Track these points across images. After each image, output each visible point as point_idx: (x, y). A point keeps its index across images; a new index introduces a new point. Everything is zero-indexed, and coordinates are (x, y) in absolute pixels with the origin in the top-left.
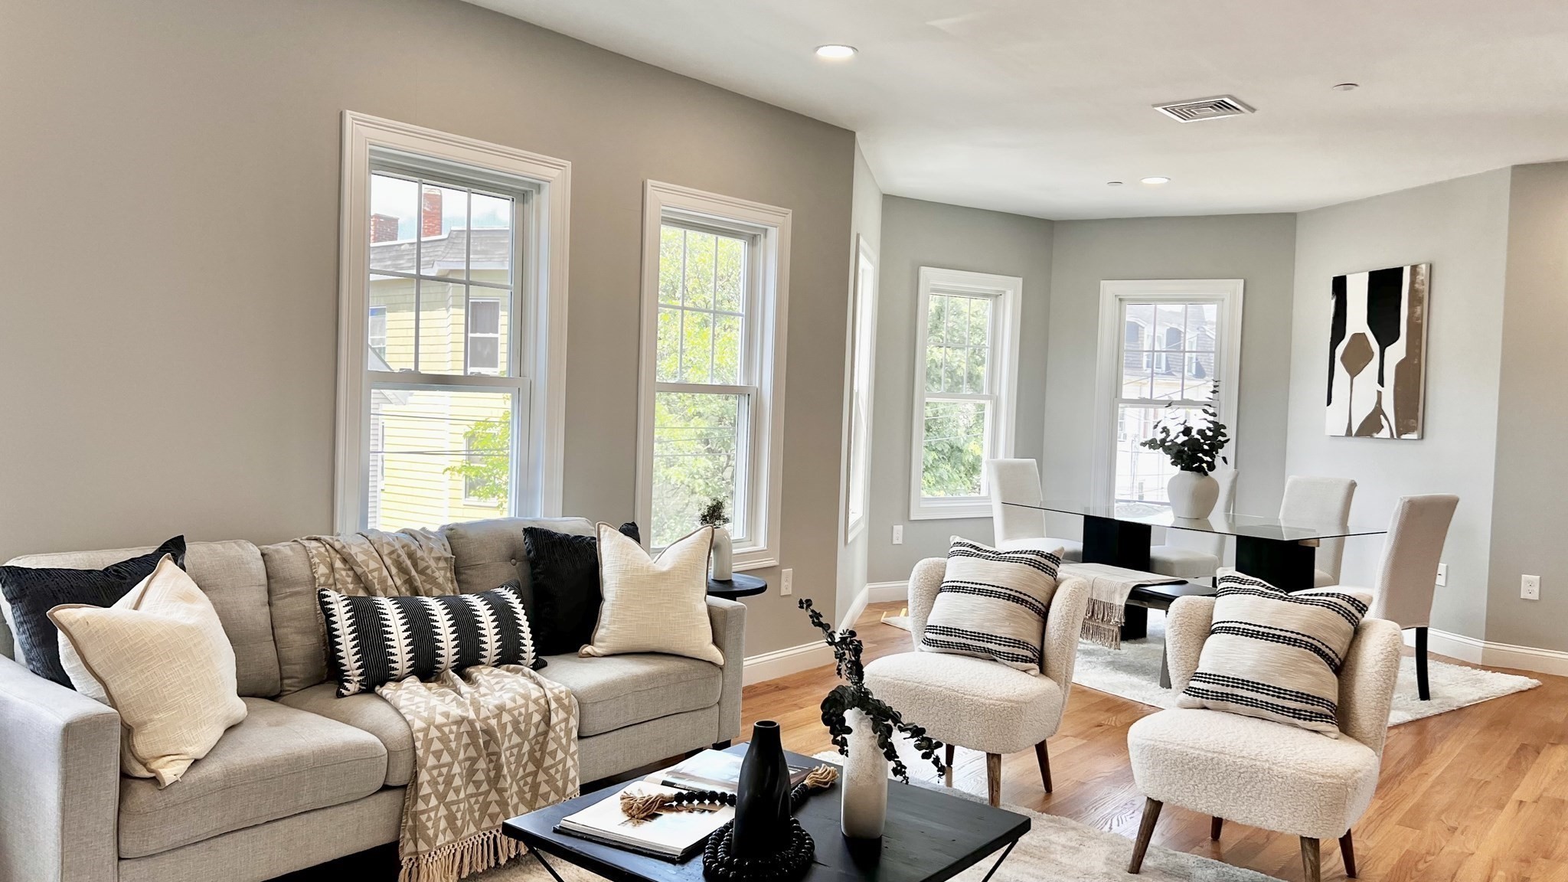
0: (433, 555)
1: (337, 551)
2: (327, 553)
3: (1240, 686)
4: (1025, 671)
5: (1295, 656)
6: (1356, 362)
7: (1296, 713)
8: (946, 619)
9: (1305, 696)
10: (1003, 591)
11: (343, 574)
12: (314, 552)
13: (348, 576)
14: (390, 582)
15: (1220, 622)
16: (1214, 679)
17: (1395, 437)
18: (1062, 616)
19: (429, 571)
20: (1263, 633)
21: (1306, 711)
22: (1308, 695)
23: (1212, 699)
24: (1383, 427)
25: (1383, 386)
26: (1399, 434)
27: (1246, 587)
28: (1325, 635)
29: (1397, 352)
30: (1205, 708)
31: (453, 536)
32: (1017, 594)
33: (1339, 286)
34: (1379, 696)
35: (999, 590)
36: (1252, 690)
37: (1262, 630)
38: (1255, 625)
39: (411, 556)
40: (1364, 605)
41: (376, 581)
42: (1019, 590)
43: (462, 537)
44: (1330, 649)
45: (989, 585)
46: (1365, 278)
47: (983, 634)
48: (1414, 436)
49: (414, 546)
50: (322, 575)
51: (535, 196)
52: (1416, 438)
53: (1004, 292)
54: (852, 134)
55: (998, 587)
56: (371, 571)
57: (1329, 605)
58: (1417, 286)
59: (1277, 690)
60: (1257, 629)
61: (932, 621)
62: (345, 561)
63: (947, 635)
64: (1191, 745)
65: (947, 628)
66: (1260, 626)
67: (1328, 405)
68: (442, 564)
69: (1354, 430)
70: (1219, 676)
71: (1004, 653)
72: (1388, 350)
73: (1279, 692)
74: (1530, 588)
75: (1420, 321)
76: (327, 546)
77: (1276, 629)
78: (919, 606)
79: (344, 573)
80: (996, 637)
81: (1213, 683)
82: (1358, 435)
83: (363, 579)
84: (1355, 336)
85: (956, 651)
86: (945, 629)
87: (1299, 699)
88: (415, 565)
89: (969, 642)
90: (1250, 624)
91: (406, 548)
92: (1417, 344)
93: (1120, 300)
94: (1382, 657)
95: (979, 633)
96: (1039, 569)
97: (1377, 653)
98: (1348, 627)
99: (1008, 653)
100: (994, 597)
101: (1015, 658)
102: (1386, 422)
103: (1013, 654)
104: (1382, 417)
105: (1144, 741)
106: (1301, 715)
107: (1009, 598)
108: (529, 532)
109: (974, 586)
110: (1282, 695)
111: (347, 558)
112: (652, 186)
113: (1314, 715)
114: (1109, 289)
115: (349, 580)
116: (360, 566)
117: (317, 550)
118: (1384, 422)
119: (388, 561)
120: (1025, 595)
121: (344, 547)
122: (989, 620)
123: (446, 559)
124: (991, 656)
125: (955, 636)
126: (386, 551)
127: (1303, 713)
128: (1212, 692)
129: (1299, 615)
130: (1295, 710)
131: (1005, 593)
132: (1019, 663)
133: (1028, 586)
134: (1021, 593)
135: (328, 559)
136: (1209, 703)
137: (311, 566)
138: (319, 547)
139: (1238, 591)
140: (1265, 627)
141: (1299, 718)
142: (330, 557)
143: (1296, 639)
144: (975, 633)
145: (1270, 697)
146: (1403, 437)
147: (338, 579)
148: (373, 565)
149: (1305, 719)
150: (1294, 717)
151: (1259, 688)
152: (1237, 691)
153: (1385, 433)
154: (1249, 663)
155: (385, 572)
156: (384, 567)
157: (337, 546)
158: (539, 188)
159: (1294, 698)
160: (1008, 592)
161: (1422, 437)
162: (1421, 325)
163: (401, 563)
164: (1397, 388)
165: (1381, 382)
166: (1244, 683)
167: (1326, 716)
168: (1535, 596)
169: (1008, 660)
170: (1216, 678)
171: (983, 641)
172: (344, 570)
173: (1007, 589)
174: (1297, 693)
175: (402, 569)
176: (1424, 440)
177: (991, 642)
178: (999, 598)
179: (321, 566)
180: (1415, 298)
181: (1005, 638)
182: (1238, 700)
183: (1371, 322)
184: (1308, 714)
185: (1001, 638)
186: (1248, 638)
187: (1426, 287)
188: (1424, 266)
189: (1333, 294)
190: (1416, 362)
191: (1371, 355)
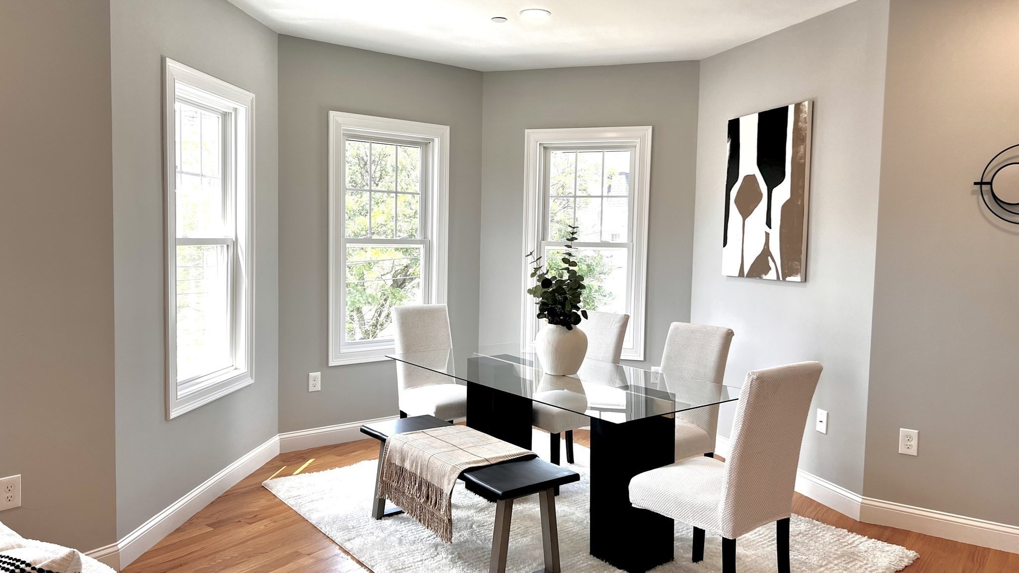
6: (747, 204)
17: (781, 279)
24: (770, 269)
25: (770, 228)
26: (784, 276)
29: (783, 192)
33: (734, 127)
46: (755, 119)
48: (797, 278)
52: (800, 281)
53: (433, 140)
58: (800, 124)
67: (724, 246)
69: (746, 271)
72: (776, 191)
74: (908, 443)
75: (803, 161)
82: (748, 276)
84: (746, 178)
92: (801, 184)
93: (545, 148)
102: (773, 263)
104: (769, 258)
118: (771, 264)
146: (788, 279)
153: (772, 275)
161: (805, 279)
162: (804, 164)
164: (784, 230)
165: (769, 223)
168: (913, 451)
176: (806, 283)
180: (799, 138)
183: (761, 163)
187: (809, 125)
188: (806, 103)
189: (728, 137)
190: (799, 203)
191: (760, 195)
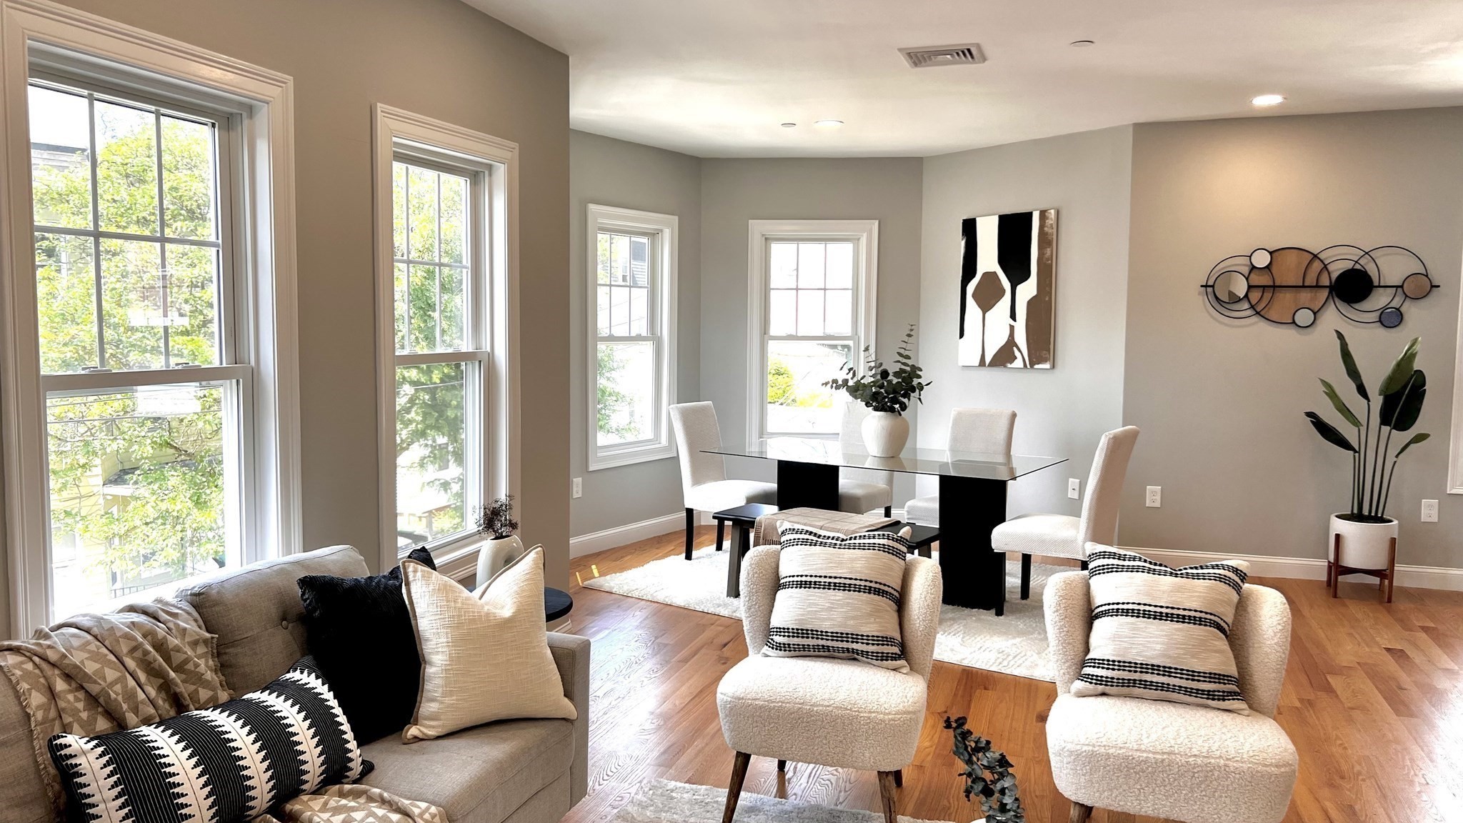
0: (187, 640)
1: (53, 665)
2: (37, 671)
3: (1150, 671)
4: (894, 670)
5: (1201, 636)
6: (988, 298)
7: (1210, 695)
8: (799, 620)
9: (1217, 676)
10: (863, 583)
11: (71, 700)
12: (18, 673)
13: (77, 699)
14: (141, 696)
15: (1105, 605)
16: (1119, 666)
17: (1028, 366)
18: (928, 605)
19: (190, 666)
20: (1167, 614)
21: (1219, 691)
22: (1220, 675)
23: (1117, 686)
24: (1016, 358)
25: (1015, 321)
26: (1032, 365)
27: (1126, 563)
28: (1222, 610)
29: (1028, 289)
30: (1103, 694)
31: (201, 602)
32: (877, 586)
33: (969, 228)
34: (1279, 667)
35: (858, 583)
36: (1164, 675)
37: (1164, 610)
38: (1156, 606)
39: (160, 646)
40: (1245, 574)
41: (120, 698)
42: (878, 581)
43: (216, 603)
44: (1224, 621)
45: (845, 578)
46: (994, 221)
47: (847, 634)
48: (1047, 366)
49: (161, 630)
50: (38, 707)
51: (246, 122)
52: (1049, 367)
53: (662, 231)
54: (564, 59)
55: (856, 579)
56: (112, 684)
57: (1220, 579)
58: (1046, 230)
59: (1190, 673)
60: (1158, 610)
61: (776, 621)
62: (68, 677)
63: (803, 637)
64: (1136, 747)
65: (802, 630)
66: (1162, 607)
67: (960, 338)
68: (201, 649)
69: (988, 360)
70: (1124, 662)
71: (872, 652)
72: (1019, 288)
73: (1192, 675)
74: (1154, 498)
75: (1050, 262)
76: (36, 659)
77: (1178, 609)
78: (755, 604)
79: (71, 697)
80: (862, 636)
81: (1119, 670)
82: (993, 364)
83: (101, 700)
84: (986, 275)
85: (812, 653)
86: (800, 631)
87: (1212, 680)
88: (168, 659)
89: (830, 643)
90: (1150, 605)
91: (149, 637)
92: (1048, 282)
93: (766, 239)
94: (1280, 627)
95: (842, 634)
96: (893, 554)
97: (1275, 624)
98: (1235, 597)
99: (877, 653)
100: (854, 591)
101: (885, 657)
102: (1019, 353)
103: (883, 653)
104: (1015, 348)
105: (1078, 747)
106: (1215, 695)
107: (869, 590)
108: (306, 583)
109: (828, 580)
110: (1196, 678)
111: (73, 673)
112: (382, 111)
113: (1226, 694)
114: (758, 227)
115: (80, 705)
116: (95, 682)
117: (22, 670)
118: (1017, 353)
119: (131, 663)
120: (885, 585)
121: (64, 656)
122: (853, 618)
123: (206, 642)
124: (852, 657)
125: (813, 638)
126: (124, 648)
127: (1216, 693)
128: (1118, 679)
129: (1197, 592)
130: (1209, 691)
131: (865, 586)
132: (890, 662)
133: (886, 575)
134: (880, 584)
135: (42, 680)
136: (1108, 690)
137: (17, 695)
138: (22, 663)
139: (1118, 569)
140: (1167, 607)
141: (1213, 699)
142: (44, 677)
143: (1200, 618)
144: (837, 633)
145: (1184, 680)
146: (1036, 366)
147: (63, 709)
148: (111, 675)
149: (1219, 700)
150: (1208, 699)
151: (1172, 672)
152: (1148, 677)
153: (1018, 363)
154: (1158, 647)
155: (131, 682)
156: (128, 675)
157: (52, 655)
158: (250, 110)
159: (1208, 680)
160: (868, 584)
161: (1053, 367)
162: (1051, 265)
163: (150, 663)
164: (1030, 323)
165: (1013, 316)
166: (1155, 668)
167: (1236, 694)
168: (1158, 504)
169: (877, 660)
170: (1122, 664)
171: (847, 641)
172: (70, 691)
173: (866, 581)
174: (1210, 673)
175: (152, 671)
176: (1055, 370)
177: (857, 642)
178: (859, 591)
179: (34, 693)
180: (1045, 241)
181: (873, 636)
182: (1147, 685)
183: (1002, 261)
184: (1221, 694)
185: (868, 636)
186: (1151, 620)
187: (1055, 230)
188: (1052, 211)
189: (963, 235)
190: (1047, 299)
191: (1003, 292)
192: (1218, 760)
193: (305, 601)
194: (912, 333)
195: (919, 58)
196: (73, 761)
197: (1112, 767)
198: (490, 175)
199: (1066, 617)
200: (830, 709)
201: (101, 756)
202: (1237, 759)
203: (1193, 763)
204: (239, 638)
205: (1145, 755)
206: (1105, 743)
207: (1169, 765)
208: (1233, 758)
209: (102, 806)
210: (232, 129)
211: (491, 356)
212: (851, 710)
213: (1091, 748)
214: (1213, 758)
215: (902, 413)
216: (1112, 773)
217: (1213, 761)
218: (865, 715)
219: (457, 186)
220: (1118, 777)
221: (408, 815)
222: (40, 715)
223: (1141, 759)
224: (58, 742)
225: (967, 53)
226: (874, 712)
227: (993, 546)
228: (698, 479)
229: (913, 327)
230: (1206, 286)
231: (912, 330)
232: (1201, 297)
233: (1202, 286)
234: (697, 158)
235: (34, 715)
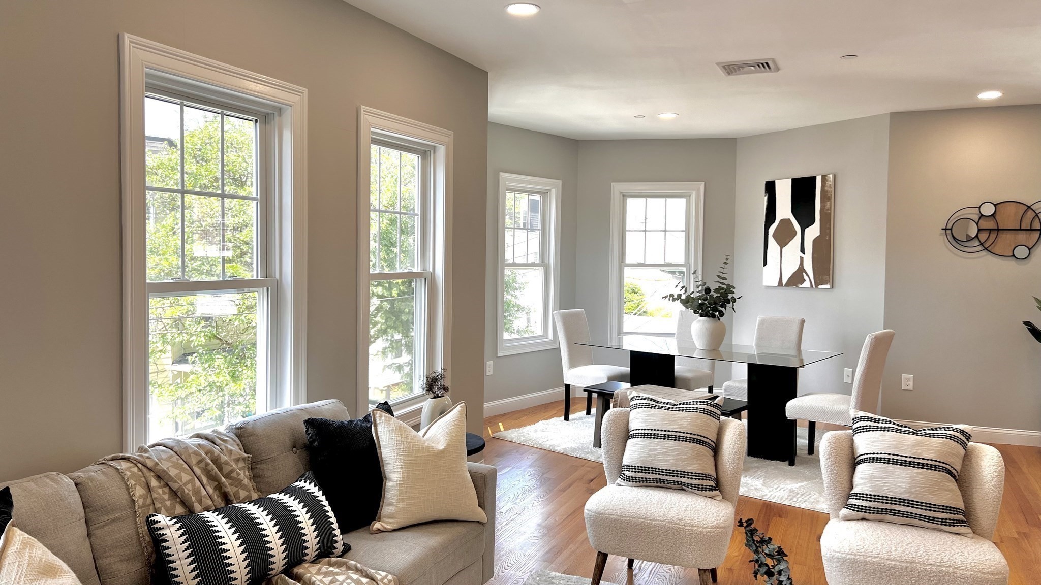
0: (233, 457)
1: (150, 470)
2: (140, 473)
3: (898, 503)
4: (711, 498)
5: (936, 478)
6: (784, 237)
7: (943, 522)
8: (643, 460)
9: (948, 508)
10: (689, 435)
11: (161, 493)
12: (128, 473)
13: (164, 493)
14: (204, 492)
15: (864, 454)
16: (874, 498)
17: (814, 287)
18: (736, 452)
19: (234, 475)
20: (910, 462)
21: (950, 519)
22: (951, 507)
23: (873, 513)
24: (805, 280)
25: (804, 254)
26: (817, 286)
27: (880, 425)
28: (953, 460)
29: (813, 231)
30: (863, 519)
31: (242, 433)
32: (699, 438)
33: (770, 188)
34: (995, 503)
35: (685, 435)
36: (908, 506)
37: (908, 459)
38: (902, 456)
39: (216, 461)
40: (970, 435)
41: (190, 493)
42: (700, 434)
43: (252, 434)
44: (954, 469)
45: (676, 432)
46: (789, 182)
47: (677, 471)
48: (828, 286)
49: (216, 450)
50: (140, 497)
51: (277, 118)
52: (829, 287)
53: (550, 191)
54: (485, 74)
55: (684, 433)
56: (185, 484)
57: (950, 437)
58: (826, 188)
59: (928, 505)
60: (904, 459)
61: (626, 461)
62: (159, 478)
63: (645, 473)
64: (886, 557)
65: (645, 467)
66: (906, 457)
67: (764, 266)
68: (241, 464)
69: (784, 282)
70: (878, 496)
71: (695, 485)
72: (807, 230)
73: (930, 507)
74: (908, 383)
75: (829, 212)
76: (139, 465)
77: (919, 458)
78: (612, 449)
79: (160, 491)
80: (688, 473)
81: (874, 501)
82: (788, 285)
83: (179, 494)
84: (782, 221)
85: (652, 484)
86: (643, 468)
87: (945, 511)
88: (220, 470)
89: (665, 477)
90: (897, 455)
91: (209, 455)
92: (828, 226)
93: (623, 196)
94: (996, 474)
95: (673, 471)
96: (711, 416)
97: (992, 471)
98: (962, 452)
99: (699, 485)
100: (682, 441)
101: (704, 488)
102: (807, 277)
103: (702, 485)
104: (804, 274)
105: (844, 555)
106: (947, 522)
107: (694, 441)
108: (310, 423)
109: (663, 433)
110: (933, 509)
111: (162, 475)
112: (364, 111)
113: (955, 521)
114: (617, 188)
115: (166, 497)
116: (176, 482)
117: (130, 471)
118: (806, 277)
119: (198, 471)
120: (704, 437)
121: (157, 464)
122: (682, 460)
123: (244, 459)
124: (681, 488)
125: (652, 473)
126: (194, 461)
127: (948, 521)
128: (874, 508)
129: (932, 446)
130: (942, 519)
131: (690, 438)
132: (708, 492)
133: (706, 430)
134: (701, 436)
135: (143, 479)
136: (867, 515)
137: (128, 488)
138: (131, 467)
139: (875, 429)
140: (910, 457)
141: (946, 525)
142: (144, 477)
143: (935, 466)
144: (670, 470)
145: (924, 511)
146: (820, 287)
147: (156, 498)
148: (185, 477)
149: (950, 526)
150: (942, 524)
151: (914, 504)
152: (897, 507)
153: (806, 284)
154: (904, 485)
155: (198, 483)
156: (196, 478)
157: (150, 464)
158: (280, 111)
159: (941, 510)
160: (692, 436)
161: (832, 287)
162: (830, 214)
163: (210, 471)
164: (815, 255)
165: (803, 250)
166: (901, 501)
167: (962, 521)
168: (911, 388)
169: (698, 490)
170: (877, 497)
171: (677, 476)
172: (160, 487)
173: (691, 434)
174: (943, 506)
175: (212, 478)
176: (834, 289)
177: (684, 477)
178: (686, 441)
179: (138, 487)
180: (825, 197)
181: (696, 473)
182: (895, 513)
183: (794, 211)
184: (952, 521)
185: (692, 473)
186: (898, 466)
187: (832, 190)
188: (831, 176)
189: (766, 192)
190: (827, 238)
191: (795, 233)
192: (948, 568)
193: (308, 434)
194: (727, 261)
195: (731, 69)
196: (162, 532)
197: (869, 571)
198: (434, 153)
199: (835, 463)
200: (664, 523)
201: (179, 529)
202: (962, 568)
203: (929, 570)
204: (265, 458)
205: (893, 563)
206: (863, 553)
207: (911, 571)
208: (960, 567)
209: (178, 562)
210: (268, 123)
211: (433, 274)
212: (679, 524)
213: (853, 556)
214: (944, 567)
215: (721, 318)
216: (869, 575)
217: (944, 569)
218: (689, 528)
219: (413, 159)
220: (874, 578)
221: (374, 580)
222: (141, 502)
223: (890, 566)
224: (153, 519)
225: (766, 65)
226: (695, 526)
227: (787, 415)
228: (573, 364)
229: (728, 257)
230: (946, 229)
231: (727, 259)
232: (942, 237)
233: (943, 229)
234: (578, 141)
235: (137, 502)
